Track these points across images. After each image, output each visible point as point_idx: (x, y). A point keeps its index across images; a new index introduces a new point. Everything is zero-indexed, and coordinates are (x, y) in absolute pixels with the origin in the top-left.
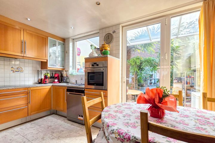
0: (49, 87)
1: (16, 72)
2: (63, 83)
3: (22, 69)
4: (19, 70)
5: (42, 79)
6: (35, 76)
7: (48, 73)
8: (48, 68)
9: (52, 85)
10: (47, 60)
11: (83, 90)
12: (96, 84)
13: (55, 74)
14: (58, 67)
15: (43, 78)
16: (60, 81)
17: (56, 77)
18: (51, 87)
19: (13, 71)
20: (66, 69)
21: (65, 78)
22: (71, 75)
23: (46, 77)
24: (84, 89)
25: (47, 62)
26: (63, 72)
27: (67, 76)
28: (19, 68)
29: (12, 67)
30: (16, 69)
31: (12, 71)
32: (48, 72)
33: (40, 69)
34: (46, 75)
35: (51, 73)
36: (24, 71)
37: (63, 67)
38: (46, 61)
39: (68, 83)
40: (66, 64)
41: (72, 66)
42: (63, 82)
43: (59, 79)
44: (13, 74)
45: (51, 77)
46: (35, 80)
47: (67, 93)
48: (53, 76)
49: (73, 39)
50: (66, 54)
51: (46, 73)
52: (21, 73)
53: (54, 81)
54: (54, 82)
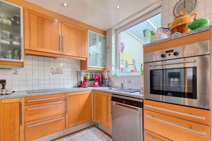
0: (89, 92)
1: (56, 73)
2: (105, 87)
3: (61, 70)
4: (58, 71)
5: (81, 82)
6: (75, 79)
7: (88, 75)
8: (88, 69)
9: (93, 90)
10: (87, 58)
11: (140, 102)
12: (171, 92)
13: (96, 75)
14: (99, 67)
15: (83, 80)
16: (101, 85)
17: (97, 80)
18: (91, 92)
19: (53, 73)
20: (108, 69)
21: (107, 81)
22: (113, 76)
23: (85, 79)
24: (143, 99)
25: (86, 61)
26: (104, 74)
27: (109, 78)
28: (58, 69)
29: (52, 68)
30: (56, 70)
31: (51, 72)
32: (88, 73)
33: (79, 70)
34: (86, 76)
35: (91, 74)
36: (63, 73)
37: (105, 67)
38: (85, 59)
39: (111, 87)
40: (108, 62)
41: (115, 65)
42: (104, 85)
43: (99, 82)
44: (52, 77)
45: (91, 80)
46: (75, 82)
47: (112, 103)
48: (93, 78)
49: (116, 30)
50: (108, 50)
51: (85, 75)
52: (60, 74)
53: (94, 84)
54: (94, 86)
